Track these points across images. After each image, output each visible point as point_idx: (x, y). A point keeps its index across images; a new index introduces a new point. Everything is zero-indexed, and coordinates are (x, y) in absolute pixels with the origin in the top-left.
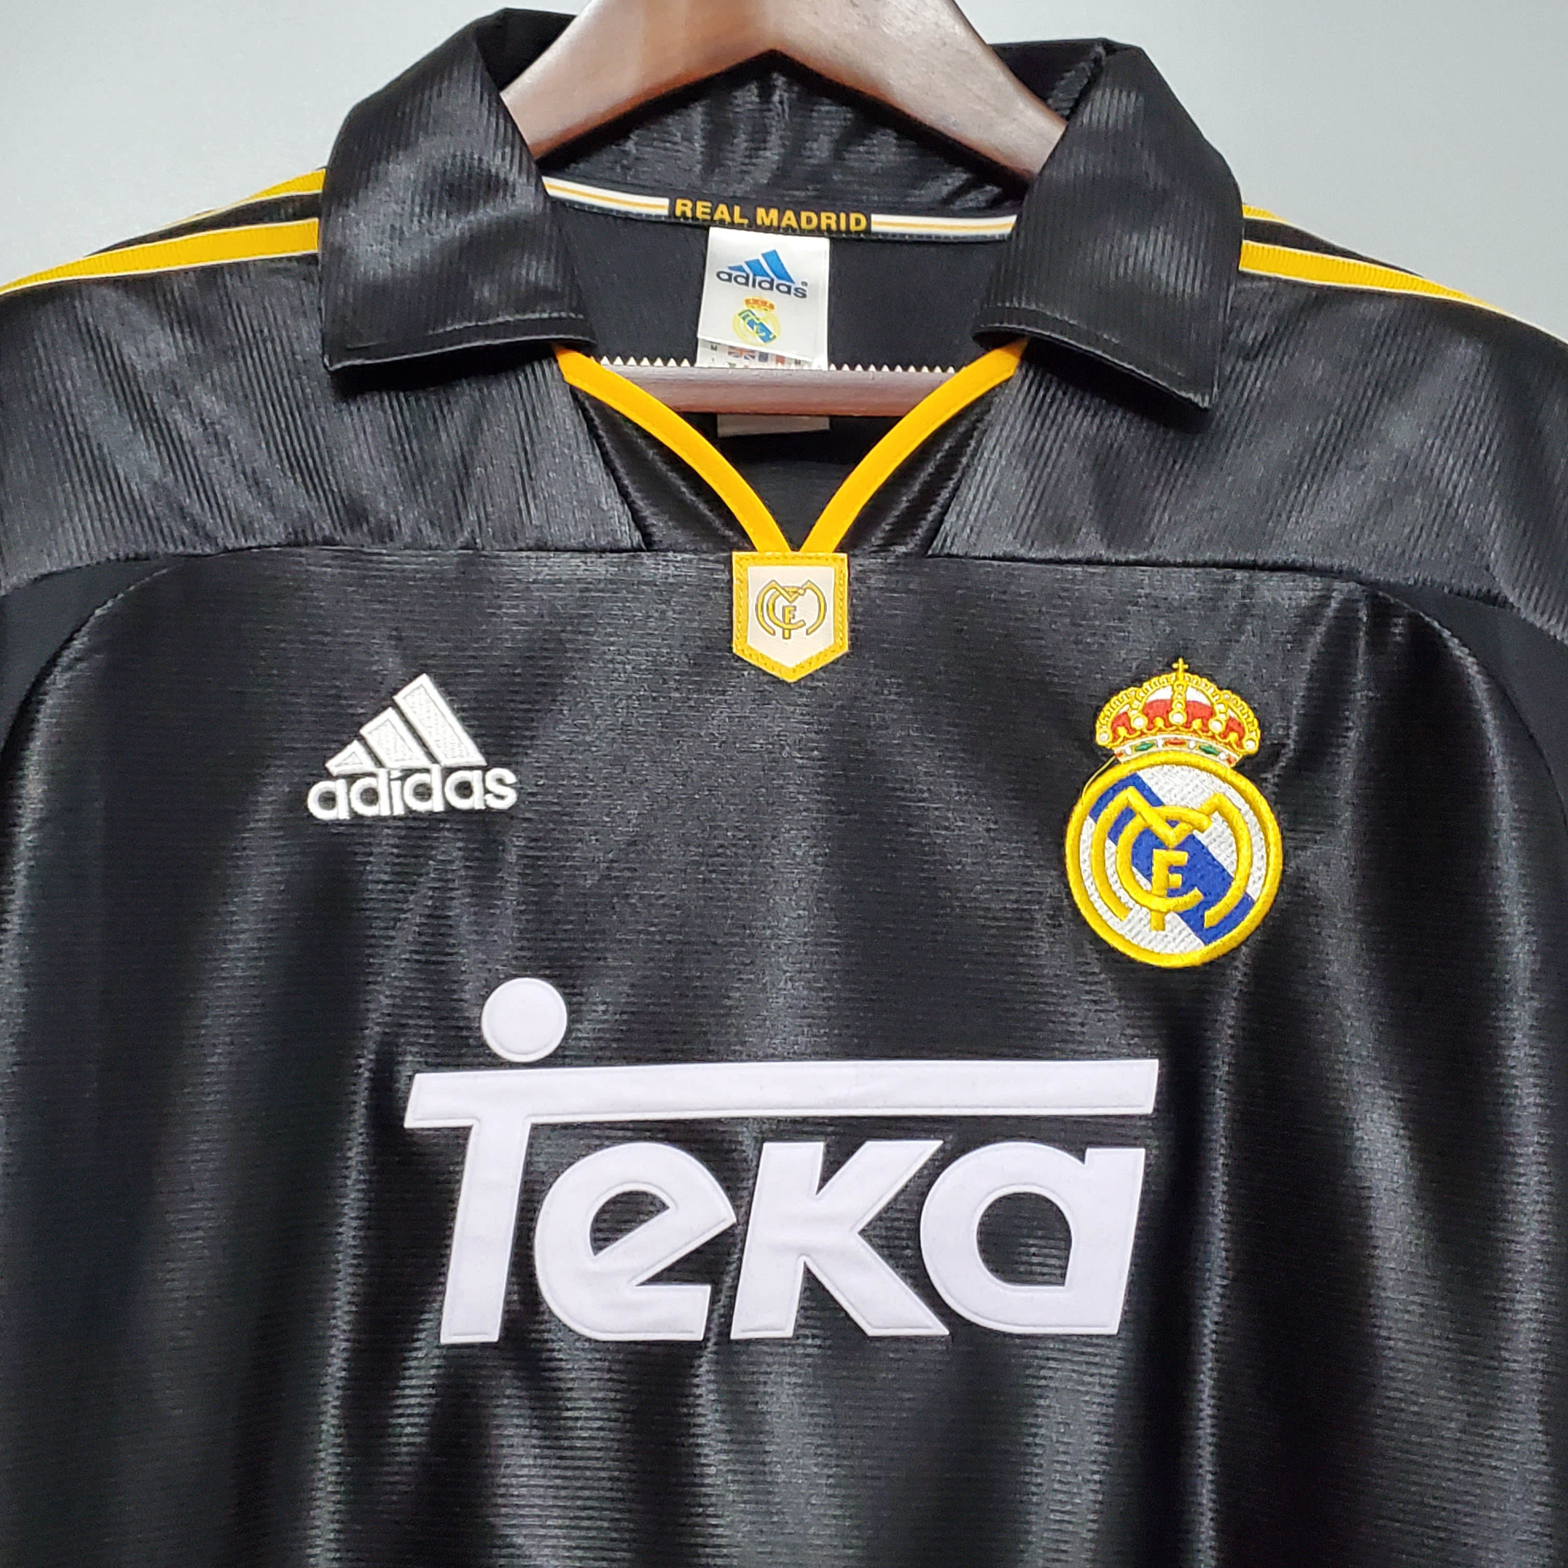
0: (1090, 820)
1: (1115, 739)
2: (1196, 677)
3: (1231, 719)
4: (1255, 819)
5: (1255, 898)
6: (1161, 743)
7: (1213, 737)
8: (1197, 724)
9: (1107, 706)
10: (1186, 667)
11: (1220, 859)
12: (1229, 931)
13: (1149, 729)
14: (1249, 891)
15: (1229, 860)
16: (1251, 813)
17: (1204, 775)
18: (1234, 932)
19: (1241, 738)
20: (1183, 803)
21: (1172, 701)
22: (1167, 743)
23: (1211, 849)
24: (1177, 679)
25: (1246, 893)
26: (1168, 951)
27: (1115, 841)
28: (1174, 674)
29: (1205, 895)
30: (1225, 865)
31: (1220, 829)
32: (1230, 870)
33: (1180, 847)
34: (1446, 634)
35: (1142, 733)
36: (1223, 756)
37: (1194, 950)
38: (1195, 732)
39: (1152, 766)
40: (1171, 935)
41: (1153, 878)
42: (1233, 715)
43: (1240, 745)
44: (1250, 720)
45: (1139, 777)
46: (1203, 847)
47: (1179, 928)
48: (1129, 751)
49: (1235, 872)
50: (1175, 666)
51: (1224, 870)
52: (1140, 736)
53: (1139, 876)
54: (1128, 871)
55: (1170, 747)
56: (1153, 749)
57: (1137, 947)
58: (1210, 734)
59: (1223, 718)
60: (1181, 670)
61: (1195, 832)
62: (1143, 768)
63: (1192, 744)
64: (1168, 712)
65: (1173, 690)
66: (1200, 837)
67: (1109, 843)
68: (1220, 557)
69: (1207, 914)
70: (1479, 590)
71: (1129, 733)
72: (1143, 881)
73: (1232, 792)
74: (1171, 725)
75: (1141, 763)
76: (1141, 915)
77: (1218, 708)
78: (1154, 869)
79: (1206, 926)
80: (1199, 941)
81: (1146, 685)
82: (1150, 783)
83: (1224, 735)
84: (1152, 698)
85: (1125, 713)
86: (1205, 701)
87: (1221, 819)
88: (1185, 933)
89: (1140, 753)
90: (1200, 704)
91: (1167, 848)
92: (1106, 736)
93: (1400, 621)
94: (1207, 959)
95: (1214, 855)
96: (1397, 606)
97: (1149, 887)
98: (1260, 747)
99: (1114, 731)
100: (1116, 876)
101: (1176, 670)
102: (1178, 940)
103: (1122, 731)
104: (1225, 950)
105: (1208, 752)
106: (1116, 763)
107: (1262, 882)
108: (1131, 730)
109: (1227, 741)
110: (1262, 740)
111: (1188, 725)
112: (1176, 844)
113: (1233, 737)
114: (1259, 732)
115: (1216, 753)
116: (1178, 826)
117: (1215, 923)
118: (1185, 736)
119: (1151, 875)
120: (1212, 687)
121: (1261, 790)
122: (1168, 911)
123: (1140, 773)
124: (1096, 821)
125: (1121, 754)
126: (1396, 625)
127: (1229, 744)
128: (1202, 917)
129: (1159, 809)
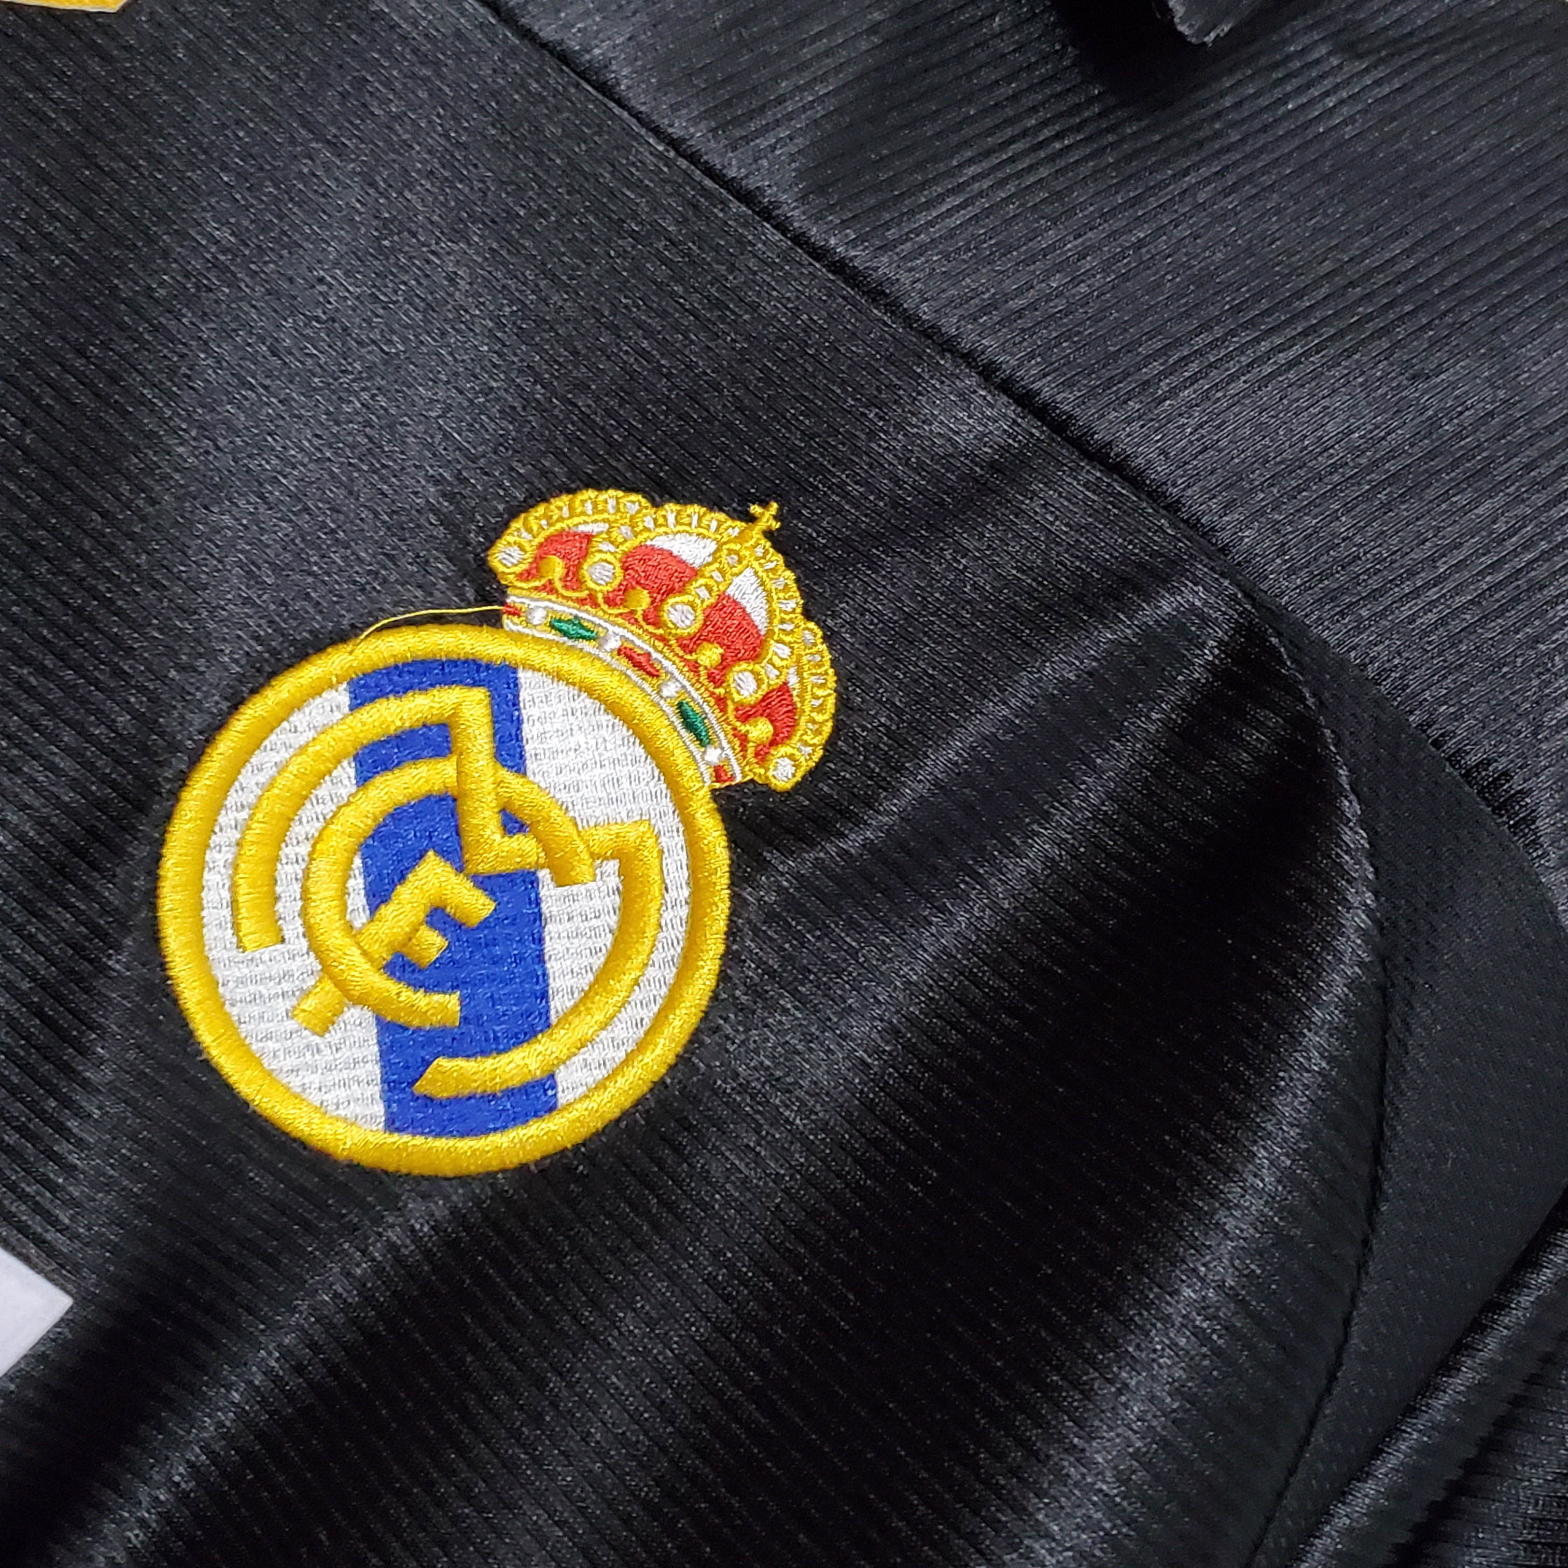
0: (343, 697)
1: (526, 575)
2: (780, 558)
3: (784, 688)
4: (680, 931)
5: (562, 1099)
6: (614, 644)
7: (721, 702)
8: (710, 655)
9: (563, 500)
10: (776, 525)
11: (552, 966)
12: (463, 1135)
13: (610, 601)
14: (562, 1077)
15: (570, 981)
16: (684, 912)
17: (647, 768)
18: (466, 1145)
19: (773, 743)
20: (563, 796)
21: (695, 573)
22: (625, 653)
23: (551, 930)
24: (741, 538)
25: (552, 1076)
26: (295, 1082)
27: (364, 778)
28: (740, 525)
29: (465, 1019)
30: (554, 984)
31: (597, 903)
32: (558, 1004)
33: (484, 882)
34: (1351, 807)
35: (591, 600)
36: (713, 755)
37: (350, 1122)
38: (695, 667)
39: (558, 676)
40: (327, 1055)
41: (386, 911)
42: (793, 681)
43: (762, 755)
44: (819, 718)
45: (514, 685)
46: (539, 915)
47: (358, 1054)
48: (538, 616)
49: (565, 1018)
50: (755, 509)
51: (544, 995)
52: (582, 601)
53: (357, 883)
54: (341, 857)
55: (623, 664)
56: (587, 646)
57: (231, 1026)
58: (720, 691)
59: (772, 679)
60: (762, 525)
61: (544, 875)
62: (533, 668)
63: (670, 690)
64: (671, 591)
65: (715, 555)
66: (548, 891)
67: (347, 771)
68: (1007, 361)
69: (443, 1063)
70: (1485, 763)
71: (564, 579)
72: (358, 899)
73: (675, 843)
74: (657, 623)
75: (537, 656)
76: (294, 966)
77: (777, 651)
78: (403, 892)
79: (421, 1087)
80: (379, 1109)
81: (671, 509)
82: (529, 711)
83: (746, 715)
84: (661, 542)
85: (588, 537)
86: (759, 618)
87: (614, 881)
88: (361, 1072)
89: (552, 636)
90: (745, 615)
91: (460, 869)
92: (516, 552)
93: (1273, 721)
94: (368, 1159)
95: (548, 946)
96: (1291, 688)
97: (360, 919)
98: (798, 787)
99: (539, 558)
100: (304, 849)
101: (751, 519)
102: (336, 1076)
103: (556, 568)
104: (419, 1167)
105: (689, 726)
106: (493, 621)
107: (600, 1074)
108: (573, 578)
109: (743, 728)
110: (815, 774)
111: (690, 644)
112: (484, 868)
113: (761, 730)
114: (819, 753)
115: (703, 740)
116: (519, 837)
117: (443, 1094)
118: (667, 662)
119: (385, 899)
120: (794, 602)
121: (738, 879)
122: (359, 1001)
123: (523, 676)
124: (353, 708)
125: (516, 613)
126: (1259, 726)
127: (744, 739)
128: (427, 1064)
129: (505, 774)
